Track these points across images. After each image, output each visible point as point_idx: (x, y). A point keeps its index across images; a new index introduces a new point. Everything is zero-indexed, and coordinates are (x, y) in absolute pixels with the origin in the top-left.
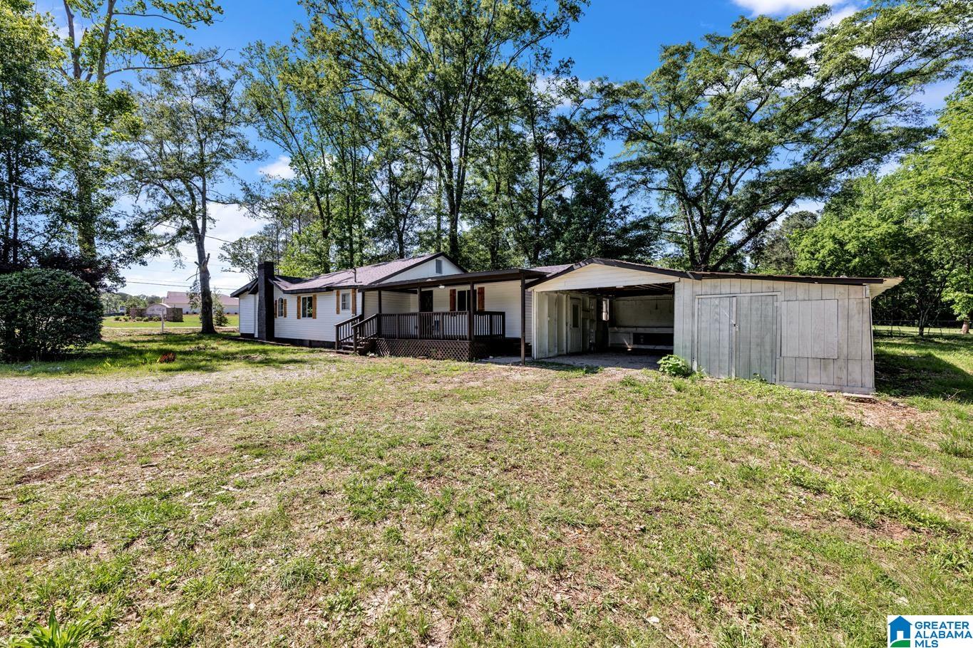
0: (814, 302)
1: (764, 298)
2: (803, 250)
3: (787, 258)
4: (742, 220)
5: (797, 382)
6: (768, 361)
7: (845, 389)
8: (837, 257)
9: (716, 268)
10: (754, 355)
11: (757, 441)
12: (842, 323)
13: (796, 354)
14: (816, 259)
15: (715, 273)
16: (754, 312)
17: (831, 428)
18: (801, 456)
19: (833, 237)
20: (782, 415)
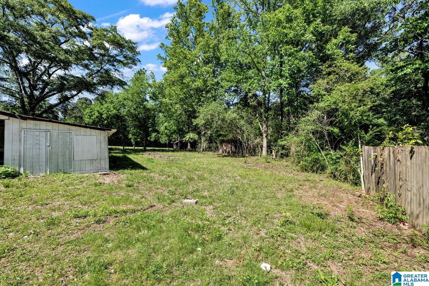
0: (88, 137)
1: (65, 133)
2: (86, 114)
3: (80, 116)
4: (56, 94)
5: (81, 171)
6: (68, 163)
7: (99, 171)
8: (99, 119)
9: (40, 115)
10: (60, 160)
11: (58, 203)
12: (98, 145)
13: (81, 159)
14: (92, 119)
15: (38, 118)
16: (60, 140)
17: (93, 188)
18: (79, 204)
19: (98, 111)
20: (73, 187)
